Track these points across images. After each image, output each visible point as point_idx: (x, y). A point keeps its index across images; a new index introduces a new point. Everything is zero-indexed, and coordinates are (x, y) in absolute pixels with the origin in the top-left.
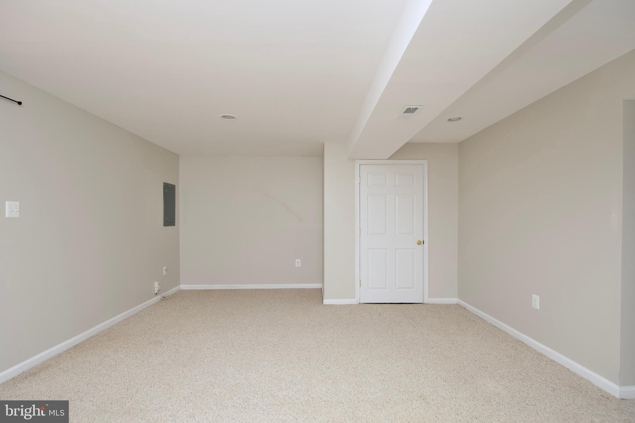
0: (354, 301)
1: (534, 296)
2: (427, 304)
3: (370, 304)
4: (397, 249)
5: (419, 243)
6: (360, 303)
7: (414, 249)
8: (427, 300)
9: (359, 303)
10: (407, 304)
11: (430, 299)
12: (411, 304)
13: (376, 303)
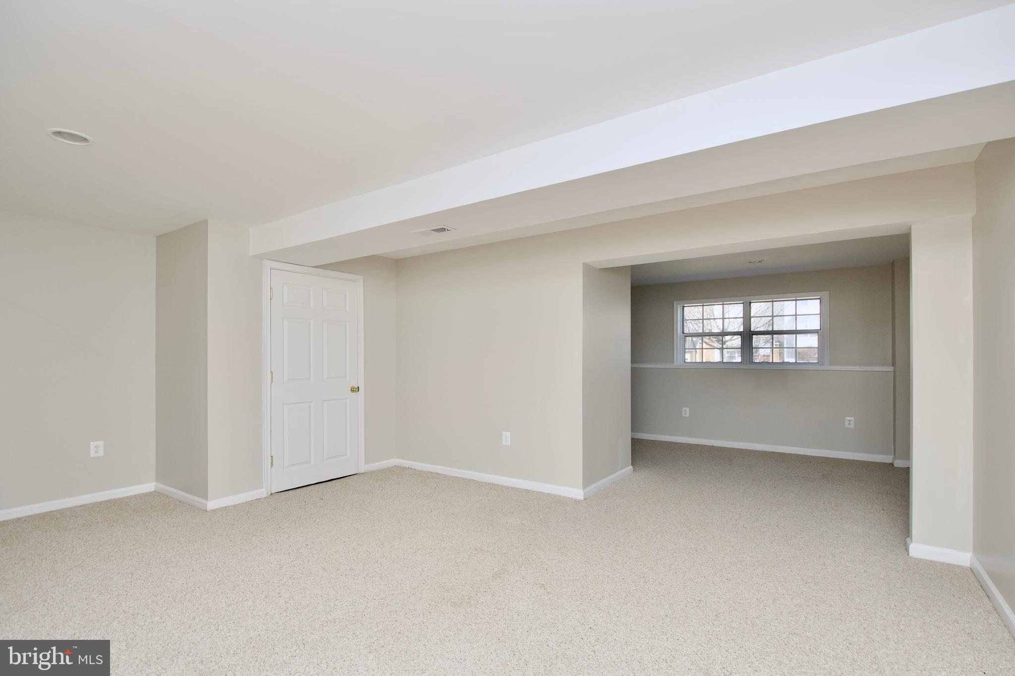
0: (262, 493)
1: (504, 433)
2: (363, 474)
3: (287, 492)
4: (325, 401)
5: (352, 390)
6: (272, 494)
7: (347, 399)
8: (363, 468)
9: (270, 493)
10: (339, 480)
11: (367, 466)
12: (343, 479)
13: (295, 489)
